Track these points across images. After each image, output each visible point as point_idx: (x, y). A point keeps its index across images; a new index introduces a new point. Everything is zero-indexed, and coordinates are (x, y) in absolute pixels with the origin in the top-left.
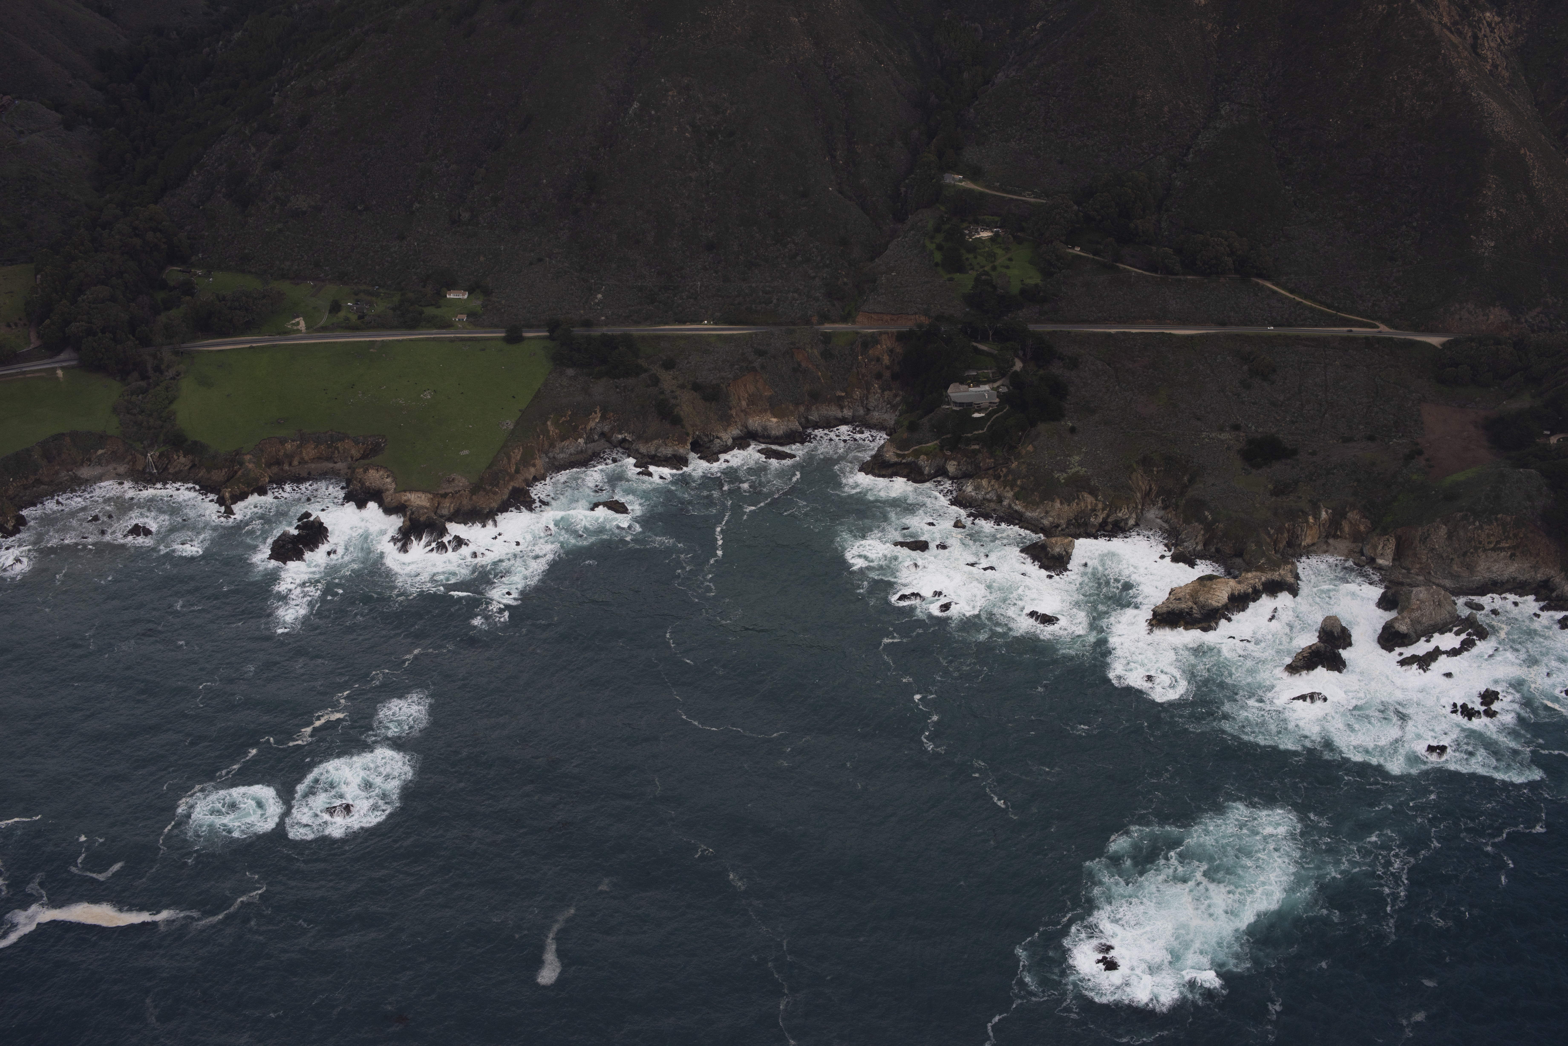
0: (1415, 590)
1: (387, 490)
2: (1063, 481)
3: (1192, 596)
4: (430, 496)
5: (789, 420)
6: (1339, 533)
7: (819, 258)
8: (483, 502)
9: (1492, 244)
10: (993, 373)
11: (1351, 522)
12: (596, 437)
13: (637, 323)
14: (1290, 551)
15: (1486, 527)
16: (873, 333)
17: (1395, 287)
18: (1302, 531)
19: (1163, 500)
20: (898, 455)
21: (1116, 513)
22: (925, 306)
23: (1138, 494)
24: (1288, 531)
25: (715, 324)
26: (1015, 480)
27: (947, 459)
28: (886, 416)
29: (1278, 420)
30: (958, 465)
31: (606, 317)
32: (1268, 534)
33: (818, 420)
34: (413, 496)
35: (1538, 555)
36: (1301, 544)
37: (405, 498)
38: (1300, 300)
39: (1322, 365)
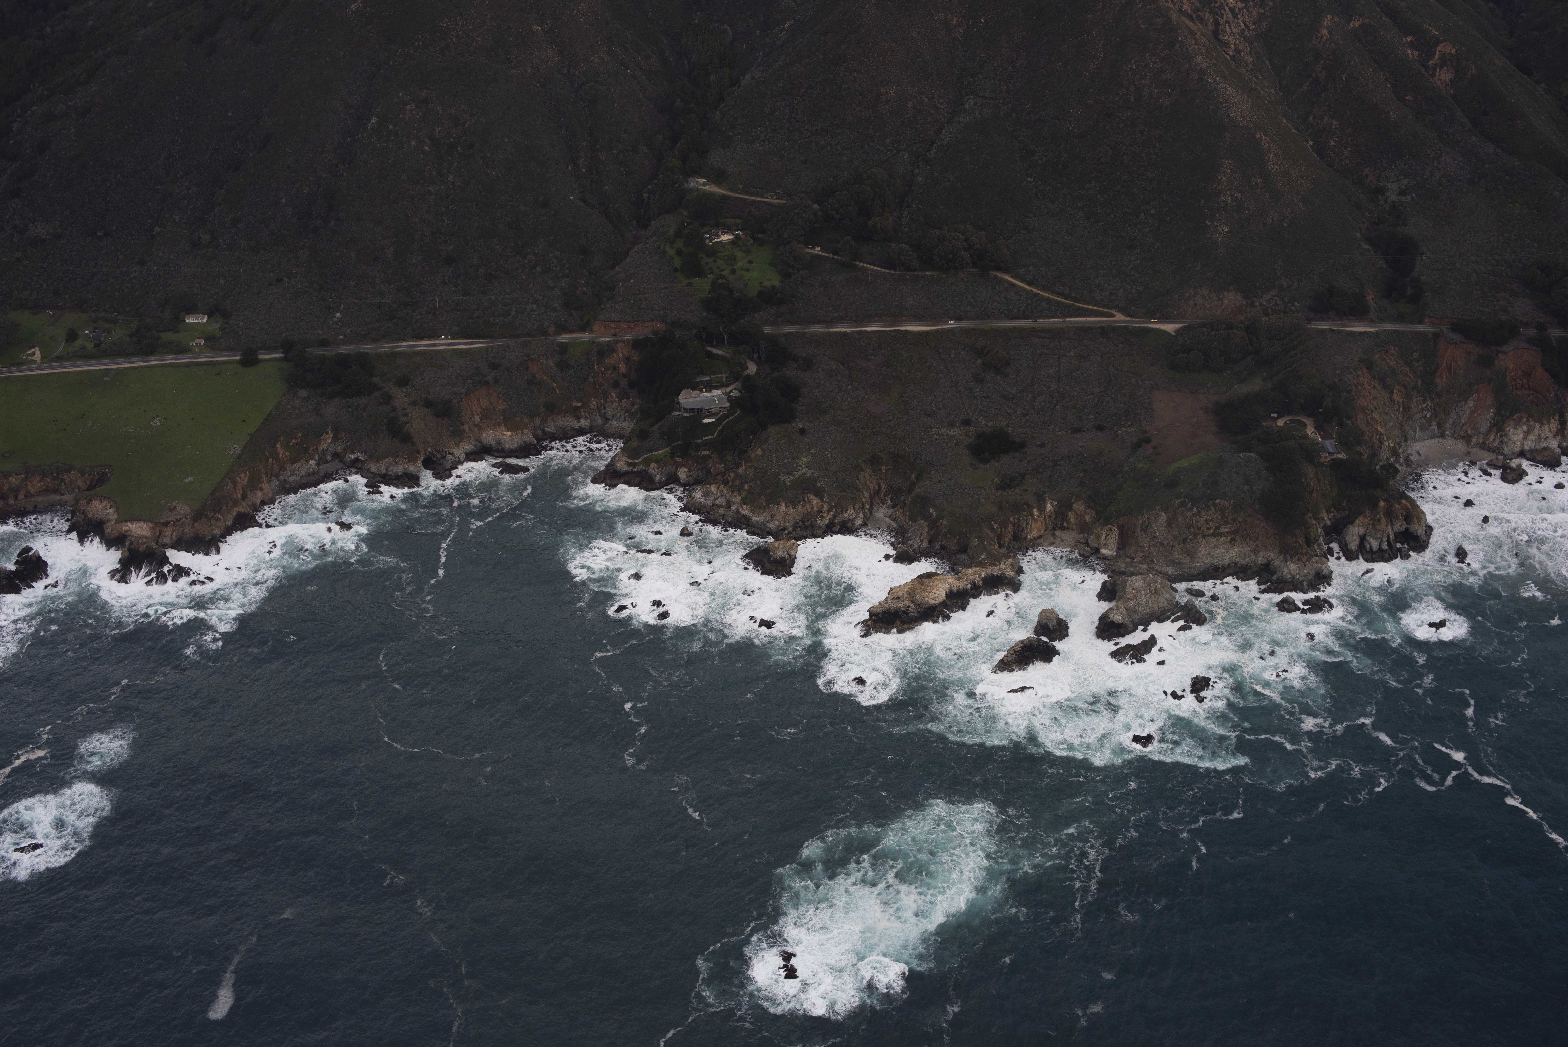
0: (1130, 579)
1: (109, 521)
2: (789, 484)
3: (910, 594)
4: (151, 525)
5: (523, 433)
6: (1065, 525)
7: (558, 268)
8: (205, 530)
9: (1227, 229)
10: (726, 377)
11: (1076, 513)
12: (329, 458)
13: (375, 340)
14: (1017, 545)
15: (1204, 513)
16: (609, 341)
17: (1133, 275)
18: (1027, 524)
19: (892, 499)
20: (629, 464)
21: (842, 513)
22: (662, 313)
23: (866, 494)
24: (1014, 525)
25: (453, 338)
26: (742, 485)
27: (678, 466)
28: (624, 425)
29: (1008, 414)
30: (689, 472)
31: (345, 336)
32: (992, 528)
33: (555, 431)
34: (134, 526)
35: (1257, 538)
36: (1026, 537)
37: (126, 528)
38: (1038, 292)
39: (1056, 356)
